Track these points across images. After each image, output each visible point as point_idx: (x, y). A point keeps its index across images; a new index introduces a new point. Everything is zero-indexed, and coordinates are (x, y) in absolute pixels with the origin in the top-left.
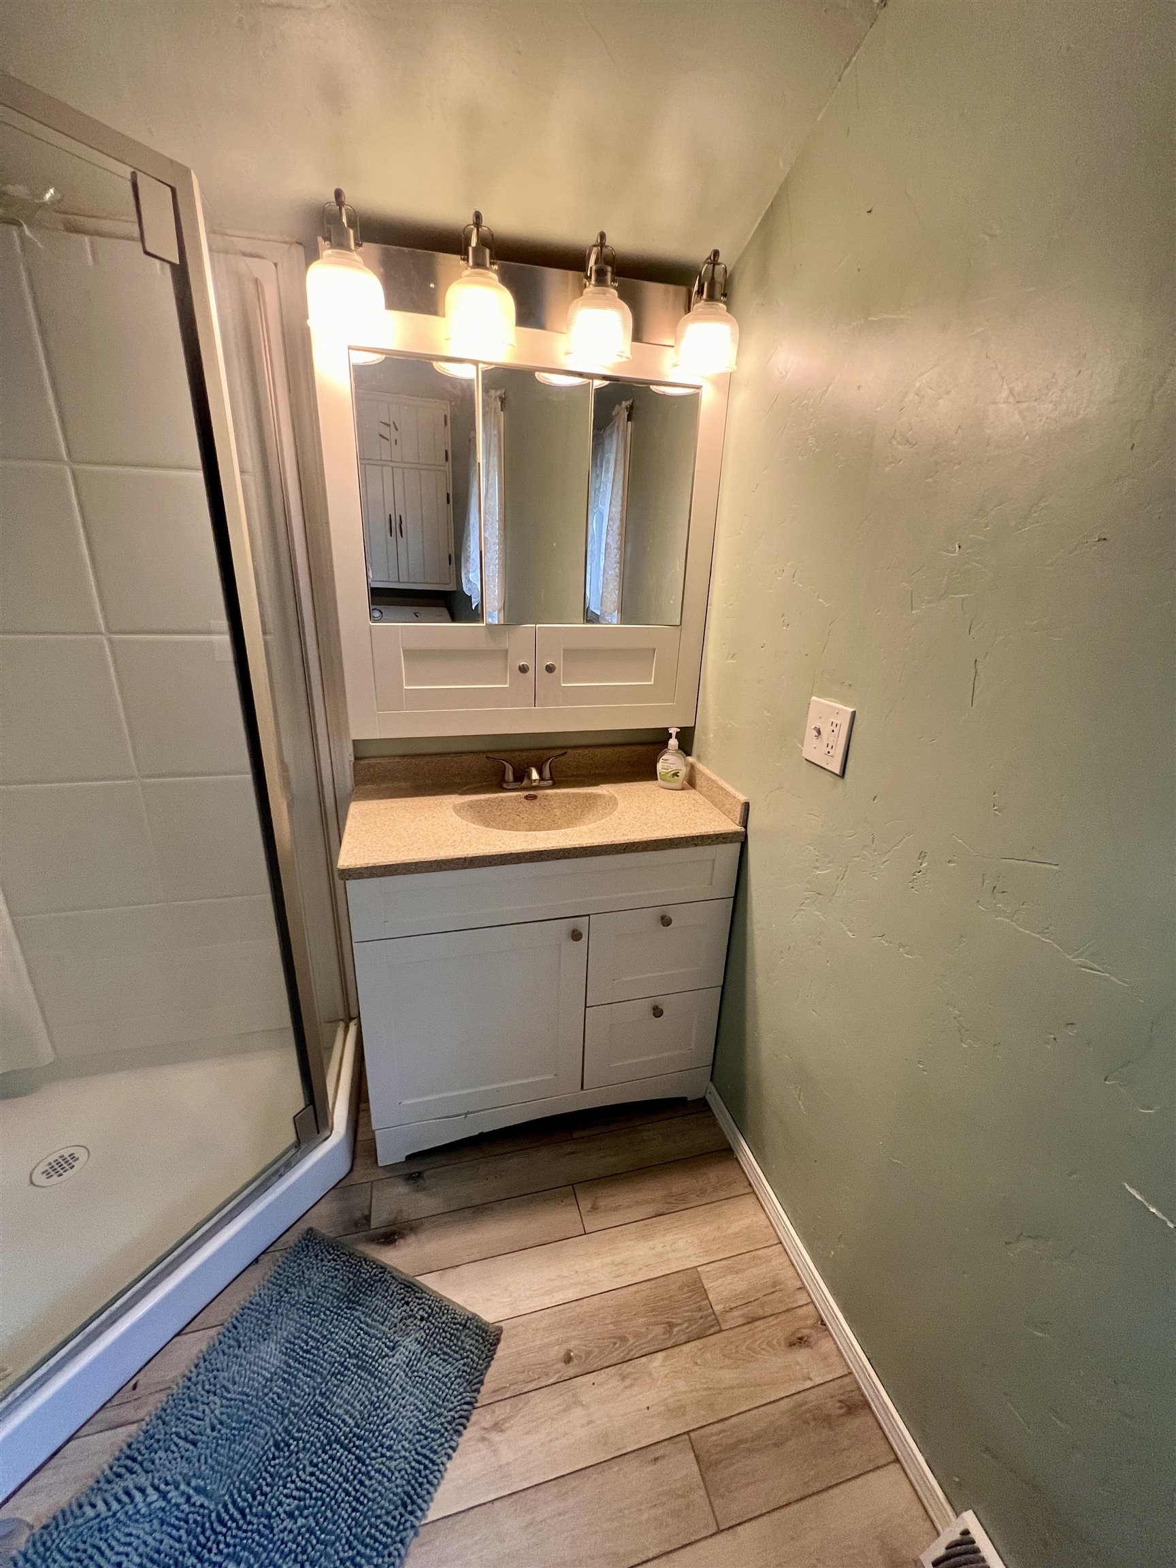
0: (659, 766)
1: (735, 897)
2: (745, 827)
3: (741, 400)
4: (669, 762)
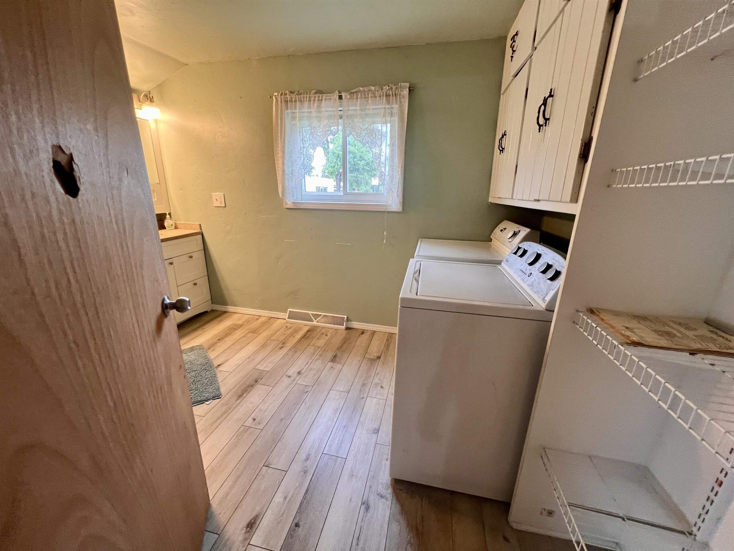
0: (166, 224)
1: (204, 249)
2: (201, 230)
3: (162, 126)
4: (168, 222)
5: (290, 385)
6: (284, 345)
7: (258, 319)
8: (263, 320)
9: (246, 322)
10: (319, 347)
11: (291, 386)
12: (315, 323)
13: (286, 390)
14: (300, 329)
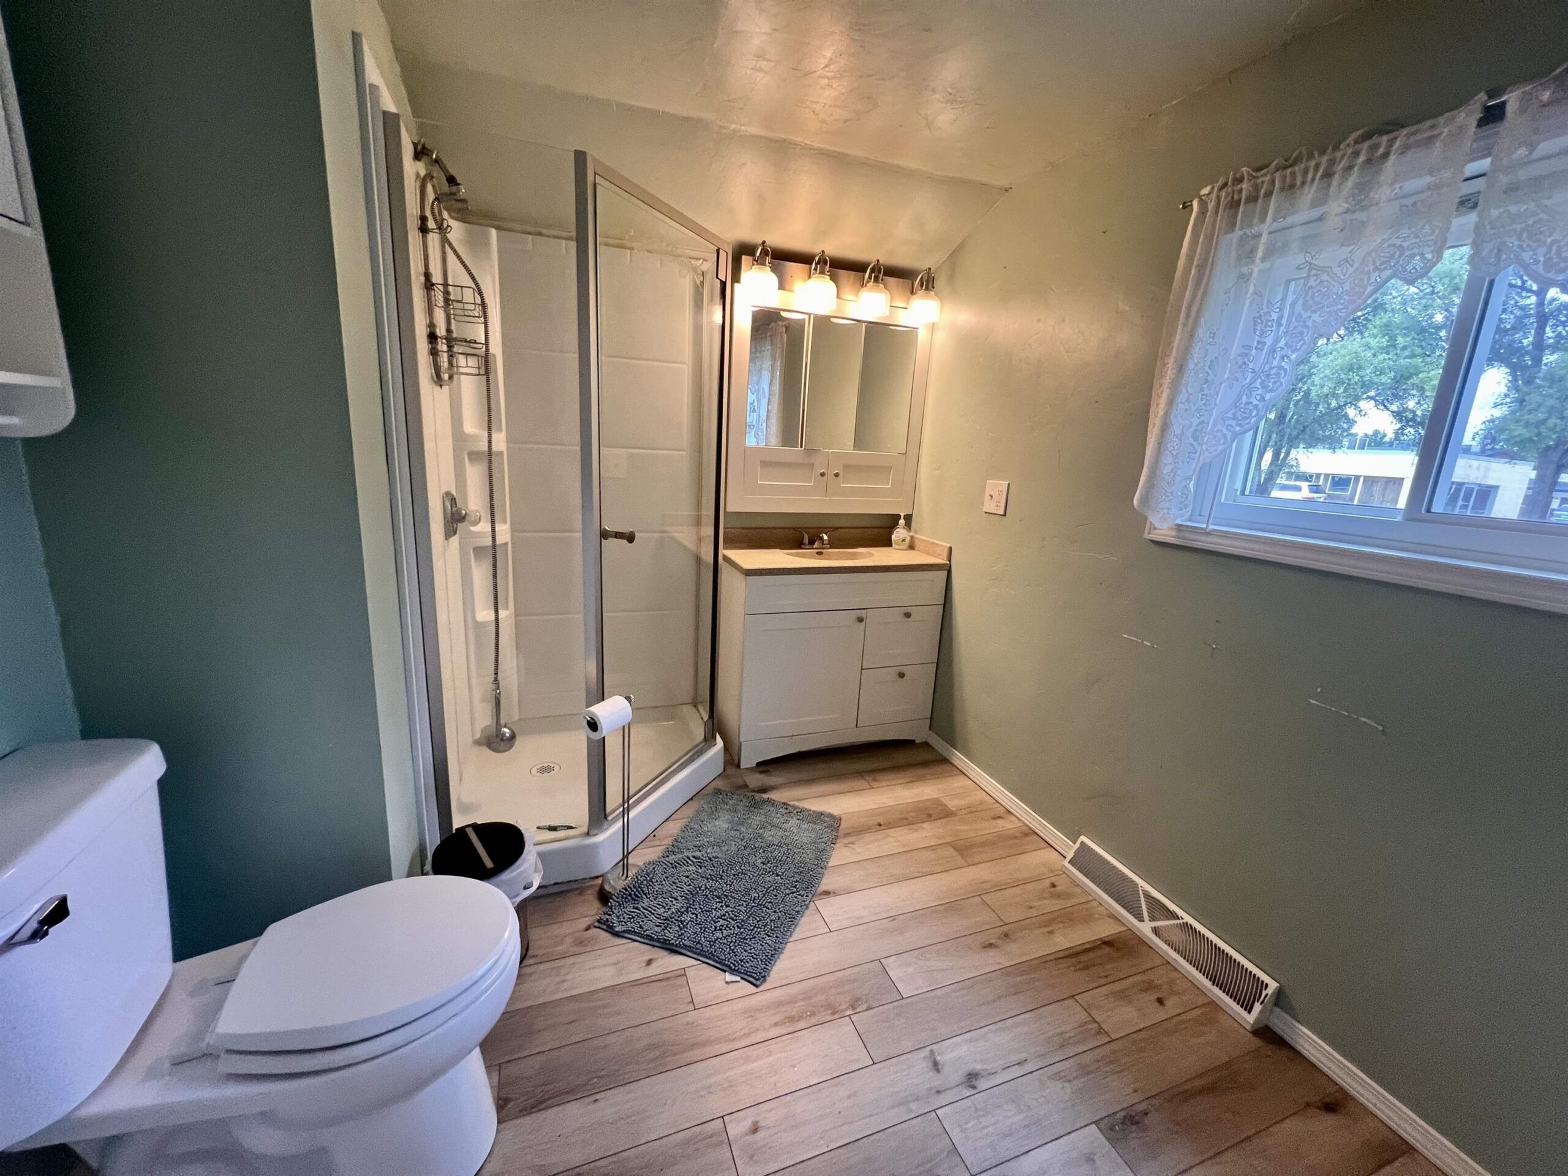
0: (893, 537)
1: (944, 605)
2: (950, 561)
3: (940, 337)
4: (899, 534)
5: (917, 1099)
6: (1000, 943)
7: (999, 817)
8: (1009, 826)
9: (964, 812)
10: (1101, 1031)
11: (913, 1106)
12: (1145, 928)
13: (893, 1107)
14: (1088, 918)
